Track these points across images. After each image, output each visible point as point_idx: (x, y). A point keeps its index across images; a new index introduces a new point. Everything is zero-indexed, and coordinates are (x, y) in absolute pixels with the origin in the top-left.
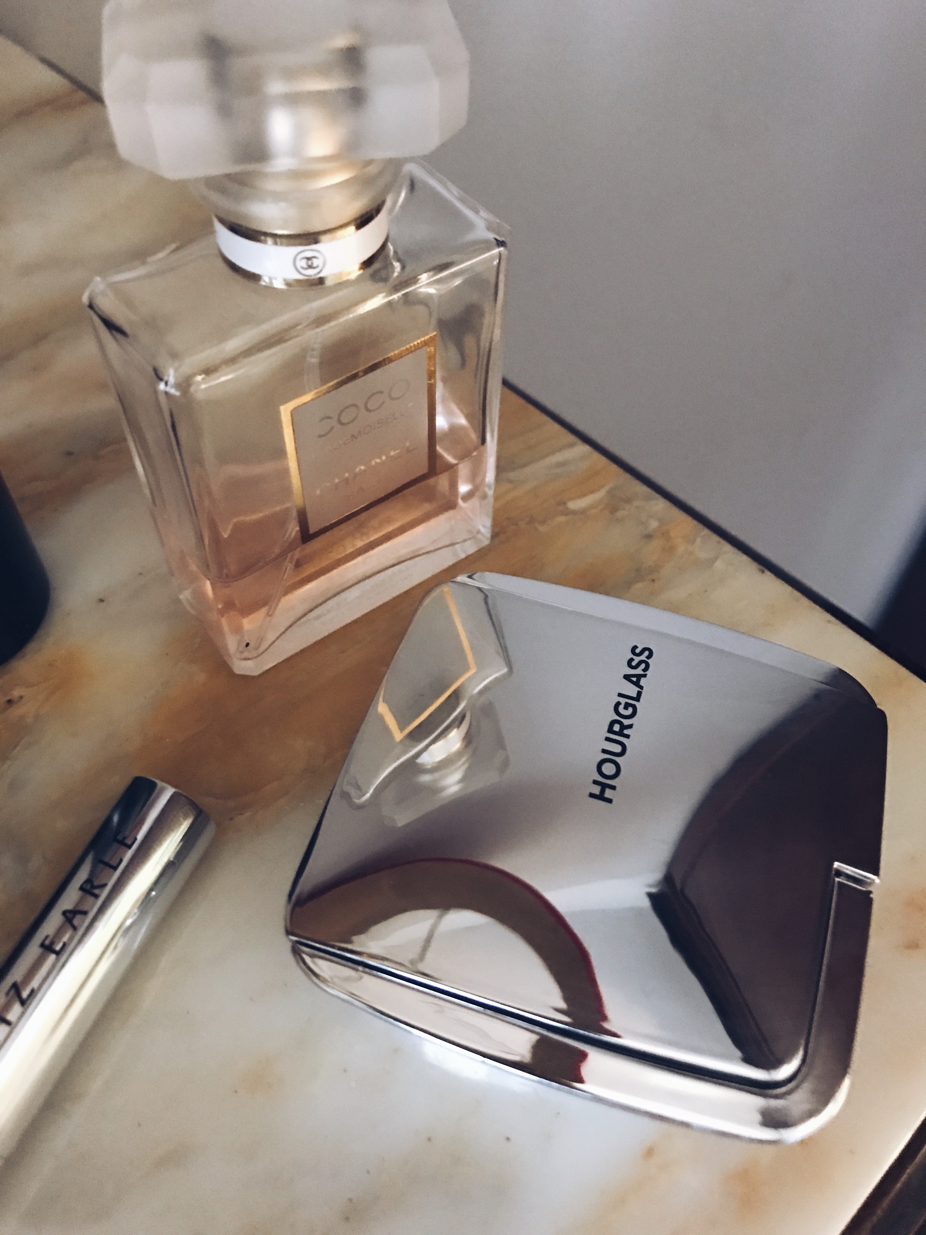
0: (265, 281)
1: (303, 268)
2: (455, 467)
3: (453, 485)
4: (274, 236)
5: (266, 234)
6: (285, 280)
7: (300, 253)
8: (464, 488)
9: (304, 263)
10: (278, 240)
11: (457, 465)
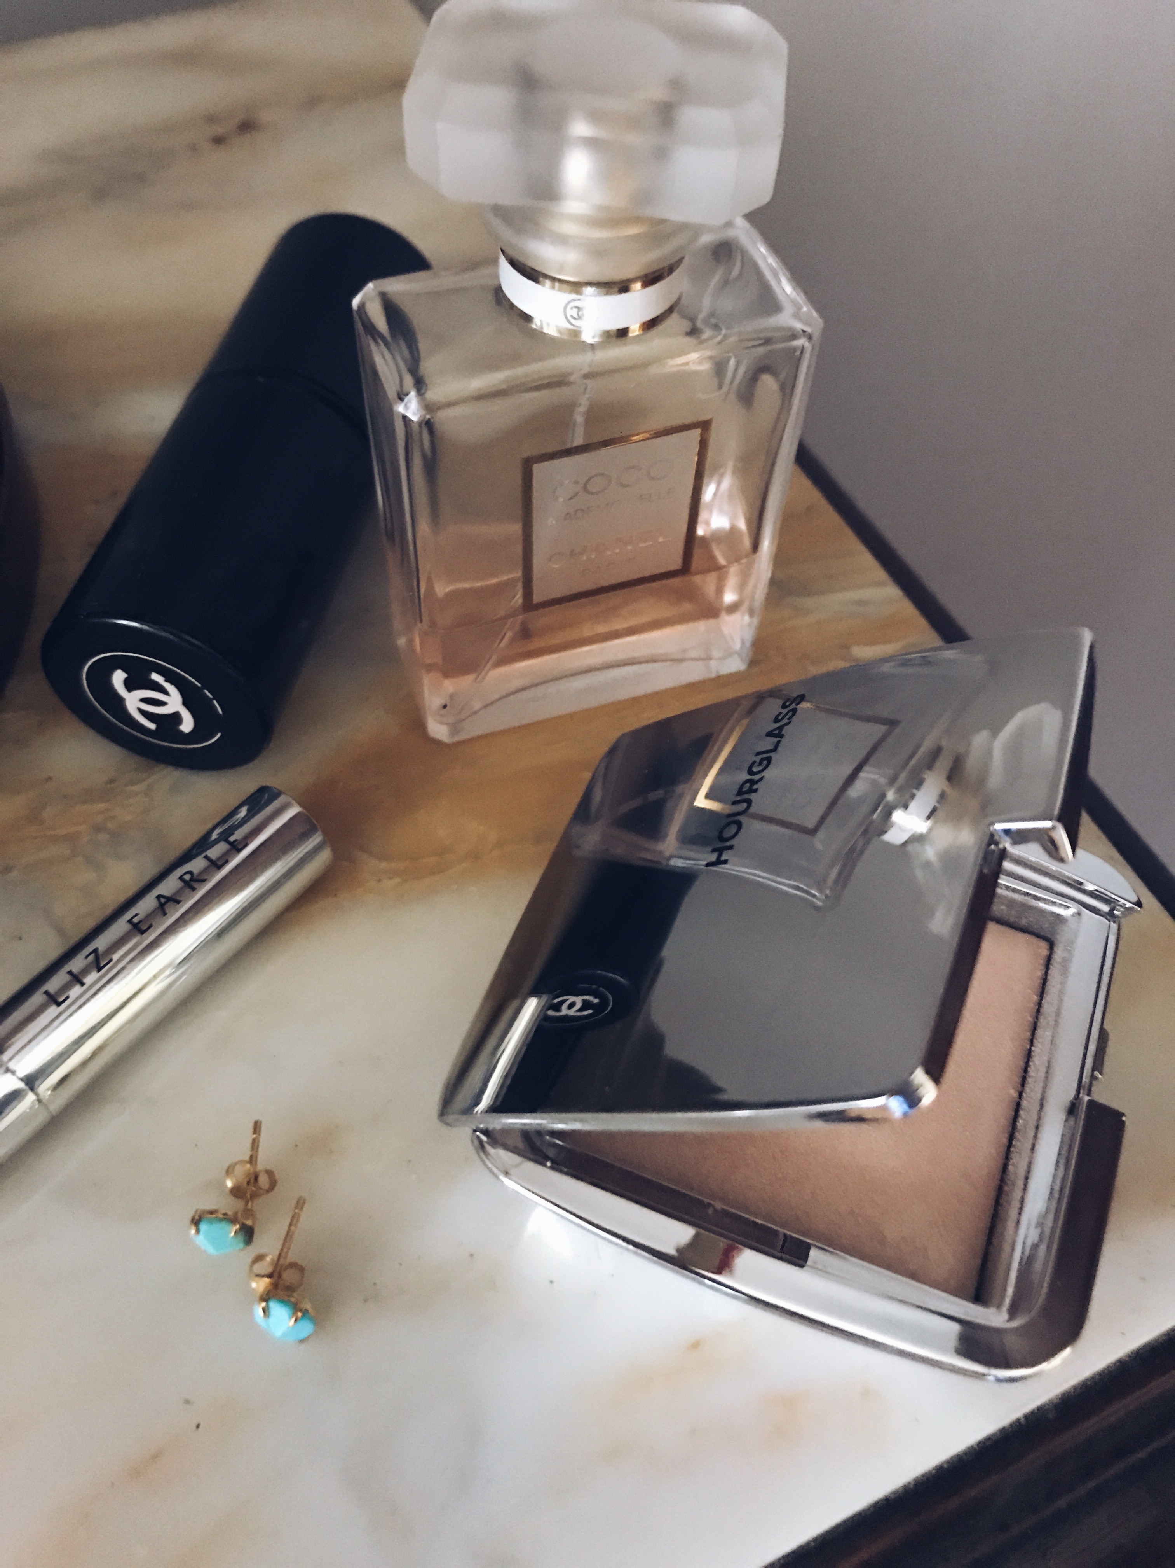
0: (536, 324)
1: (572, 316)
2: (725, 569)
3: (720, 591)
4: (554, 279)
5: (546, 276)
6: (557, 327)
7: (574, 300)
8: (729, 597)
9: (574, 312)
10: (557, 284)
11: (724, 567)
